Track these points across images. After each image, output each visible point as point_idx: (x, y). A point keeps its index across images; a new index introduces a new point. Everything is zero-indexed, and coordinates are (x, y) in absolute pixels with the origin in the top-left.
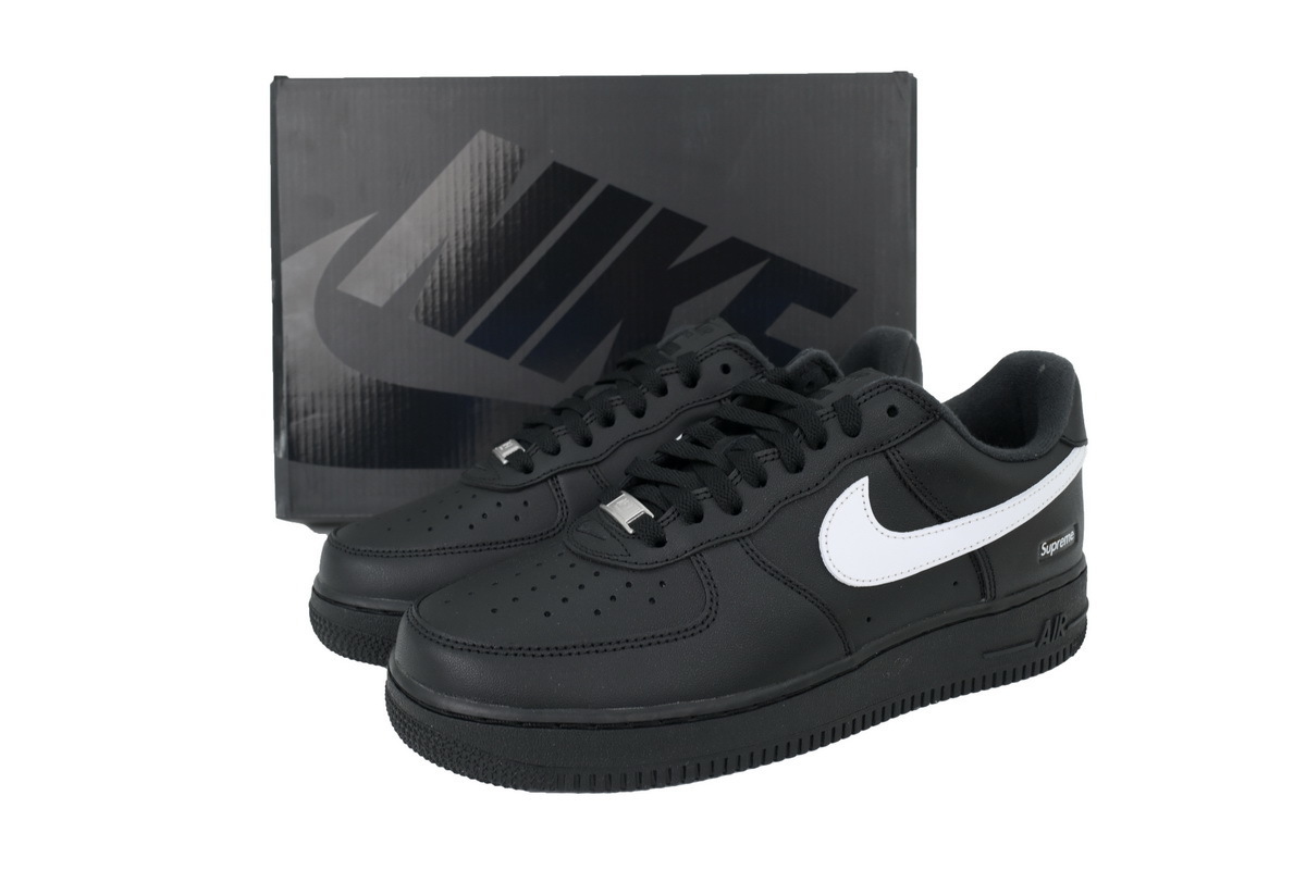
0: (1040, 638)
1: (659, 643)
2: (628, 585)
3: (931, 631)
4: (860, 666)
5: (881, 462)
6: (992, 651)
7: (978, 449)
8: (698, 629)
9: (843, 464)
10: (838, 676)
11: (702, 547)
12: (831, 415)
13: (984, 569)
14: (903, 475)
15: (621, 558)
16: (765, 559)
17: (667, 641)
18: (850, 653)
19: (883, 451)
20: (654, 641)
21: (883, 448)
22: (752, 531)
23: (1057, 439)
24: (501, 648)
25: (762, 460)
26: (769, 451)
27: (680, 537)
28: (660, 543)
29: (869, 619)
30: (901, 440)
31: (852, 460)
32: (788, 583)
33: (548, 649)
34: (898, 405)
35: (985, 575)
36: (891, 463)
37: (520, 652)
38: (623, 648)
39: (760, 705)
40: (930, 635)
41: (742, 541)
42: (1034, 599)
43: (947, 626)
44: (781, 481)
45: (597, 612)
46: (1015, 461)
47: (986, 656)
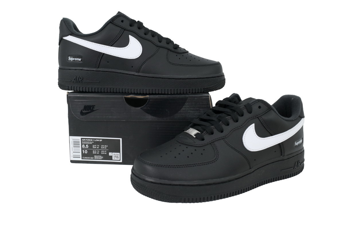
0: (294, 167)
1: (204, 164)
2: (195, 150)
3: (269, 164)
4: (253, 172)
5: (257, 120)
6: (283, 170)
7: (280, 117)
8: (214, 161)
9: (248, 120)
10: (248, 174)
11: (214, 141)
12: (245, 108)
13: (282, 148)
14: (263, 123)
15: (193, 143)
16: (229, 144)
17: (206, 164)
18: (250, 168)
19: (258, 117)
20: (203, 164)
21: (258, 116)
22: (226, 137)
23: (298, 116)
24: (165, 165)
25: (228, 119)
26: (230, 117)
27: (208, 138)
28: (203, 140)
29: (255, 160)
30: (262, 114)
31: (250, 119)
32: (235, 150)
33: (177, 166)
34: (261, 106)
35: (282, 150)
36: (260, 120)
37: (169, 167)
38: (196, 166)
39: (230, 181)
40: (269, 165)
41: (224, 139)
42: (293, 157)
43: (273, 162)
44: (233, 125)
45: (188, 157)
46: (289, 121)
47: (282, 171)
